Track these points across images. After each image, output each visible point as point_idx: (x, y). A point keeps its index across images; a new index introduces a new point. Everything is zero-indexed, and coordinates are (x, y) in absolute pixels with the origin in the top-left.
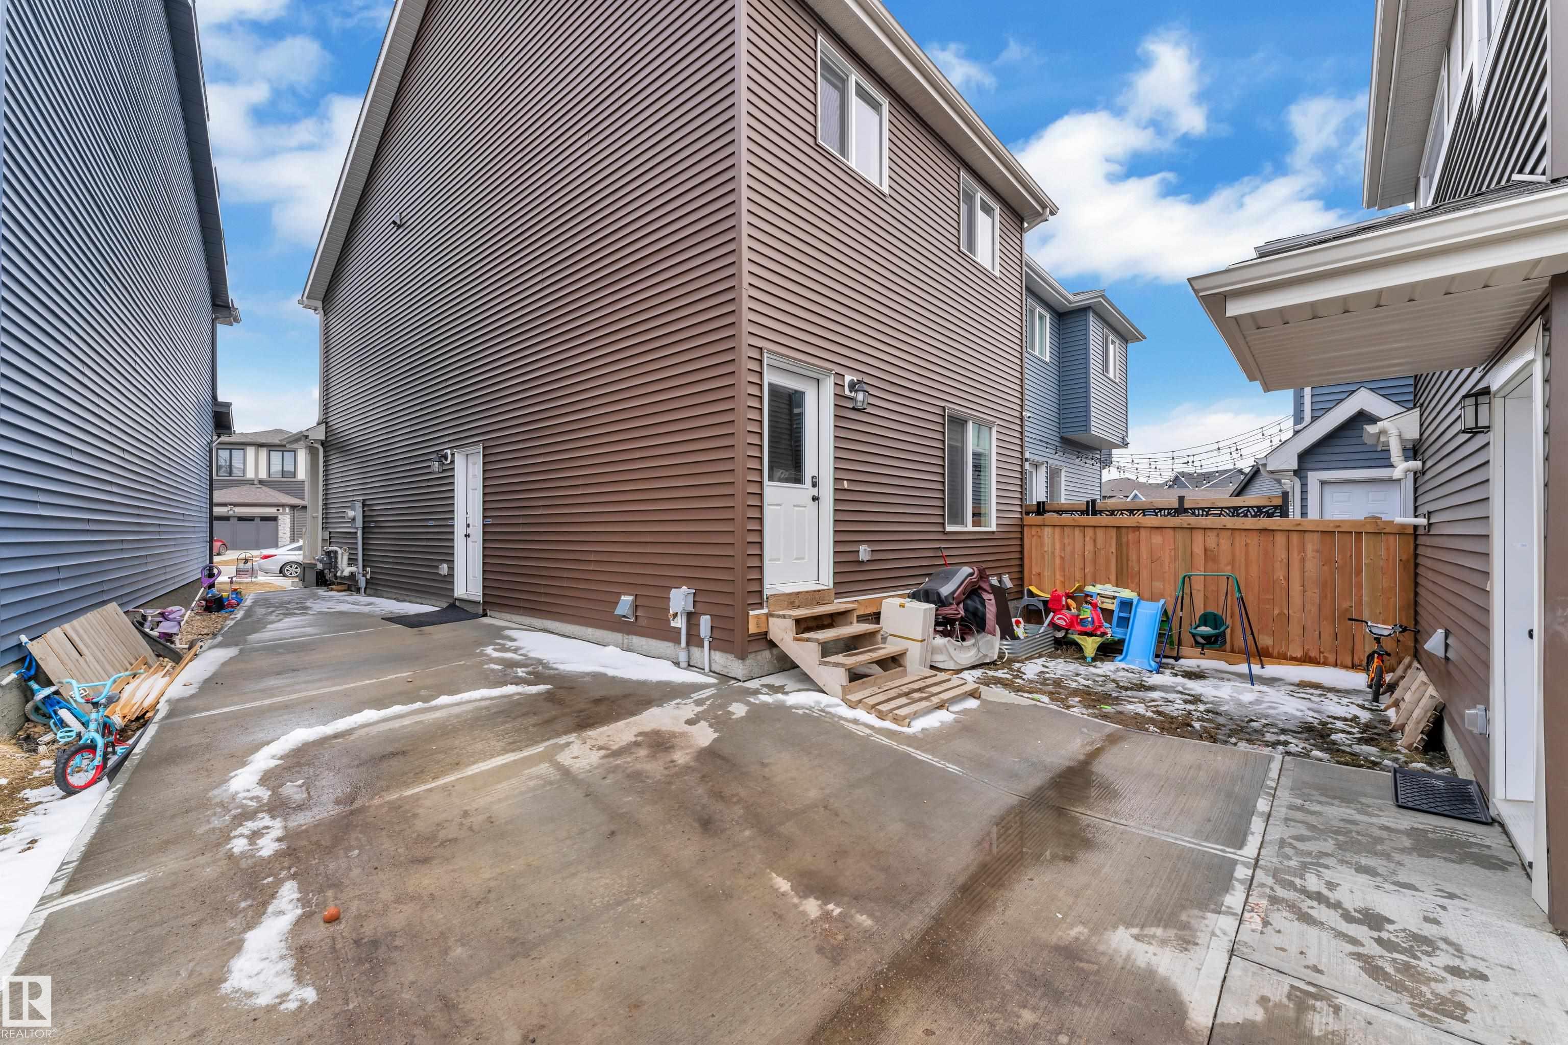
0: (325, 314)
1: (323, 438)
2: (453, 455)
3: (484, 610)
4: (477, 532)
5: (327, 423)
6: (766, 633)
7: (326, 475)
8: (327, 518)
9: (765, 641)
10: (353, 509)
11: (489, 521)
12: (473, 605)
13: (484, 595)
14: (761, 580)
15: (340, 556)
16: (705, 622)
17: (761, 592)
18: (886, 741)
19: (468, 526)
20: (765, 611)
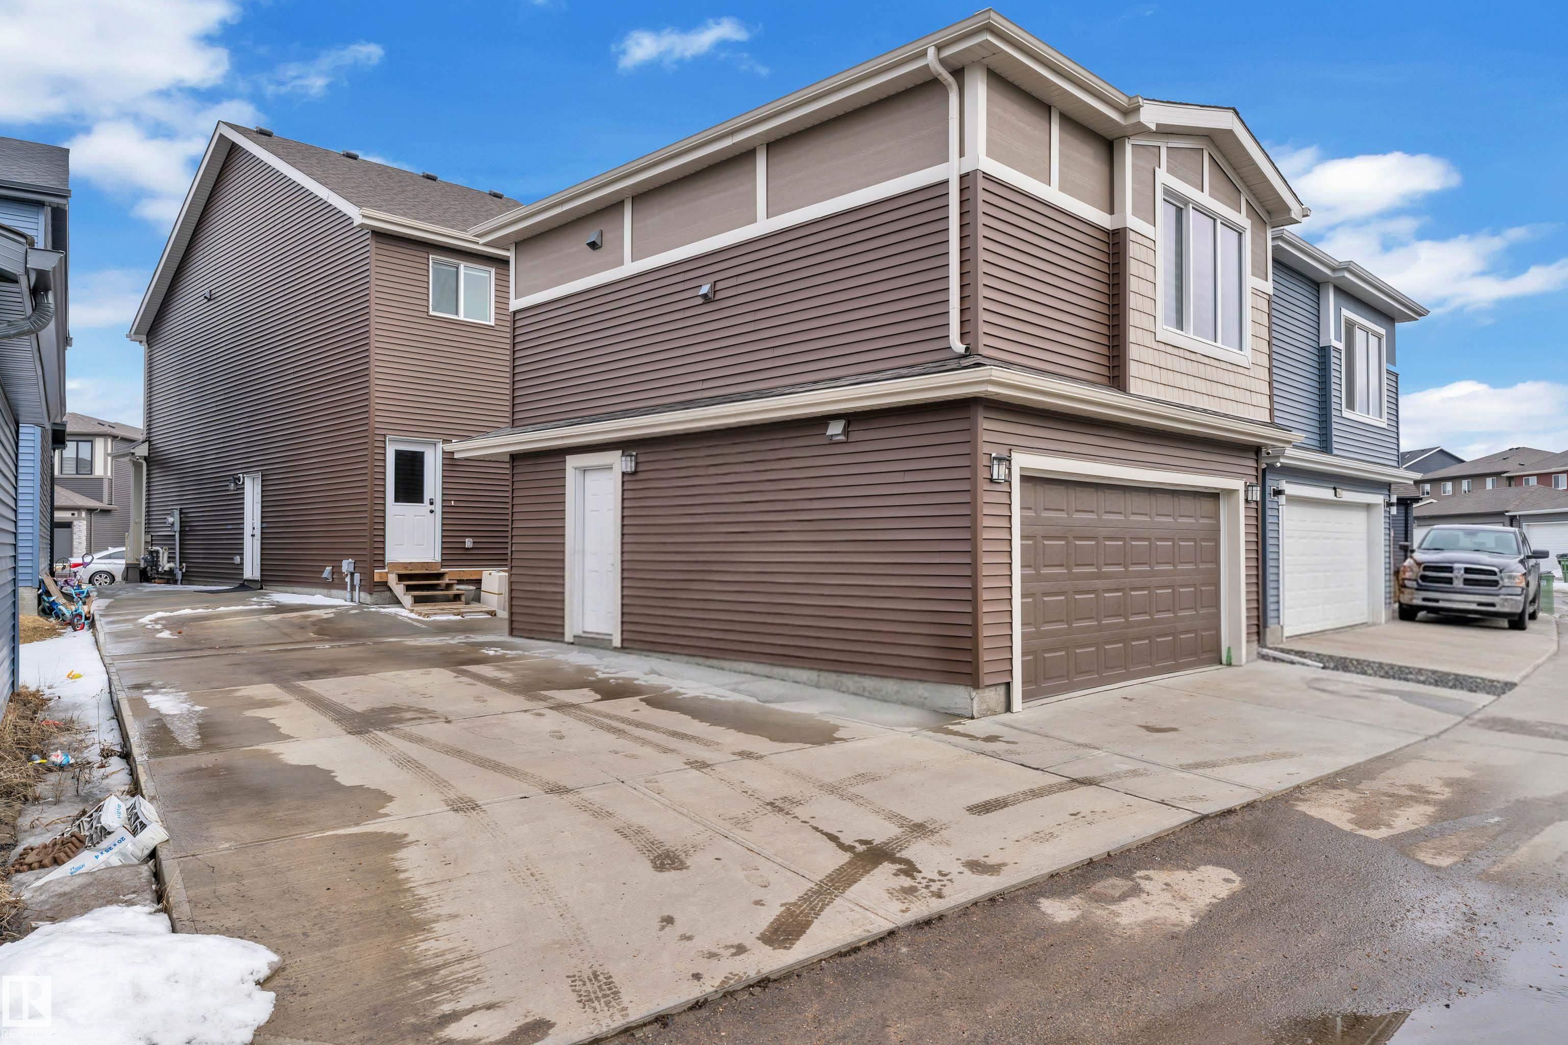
0: (149, 345)
1: (147, 454)
2: (244, 478)
3: (261, 586)
4: (258, 532)
5: (150, 442)
6: (387, 582)
7: (148, 487)
8: (149, 524)
9: (385, 585)
10: (173, 516)
11: (265, 525)
12: (254, 583)
13: (262, 575)
14: (384, 555)
15: (161, 555)
16: (357, 576)
17: (383, 561)
18: (418, 624)
19: (254, 528)
20: (386, 570)
